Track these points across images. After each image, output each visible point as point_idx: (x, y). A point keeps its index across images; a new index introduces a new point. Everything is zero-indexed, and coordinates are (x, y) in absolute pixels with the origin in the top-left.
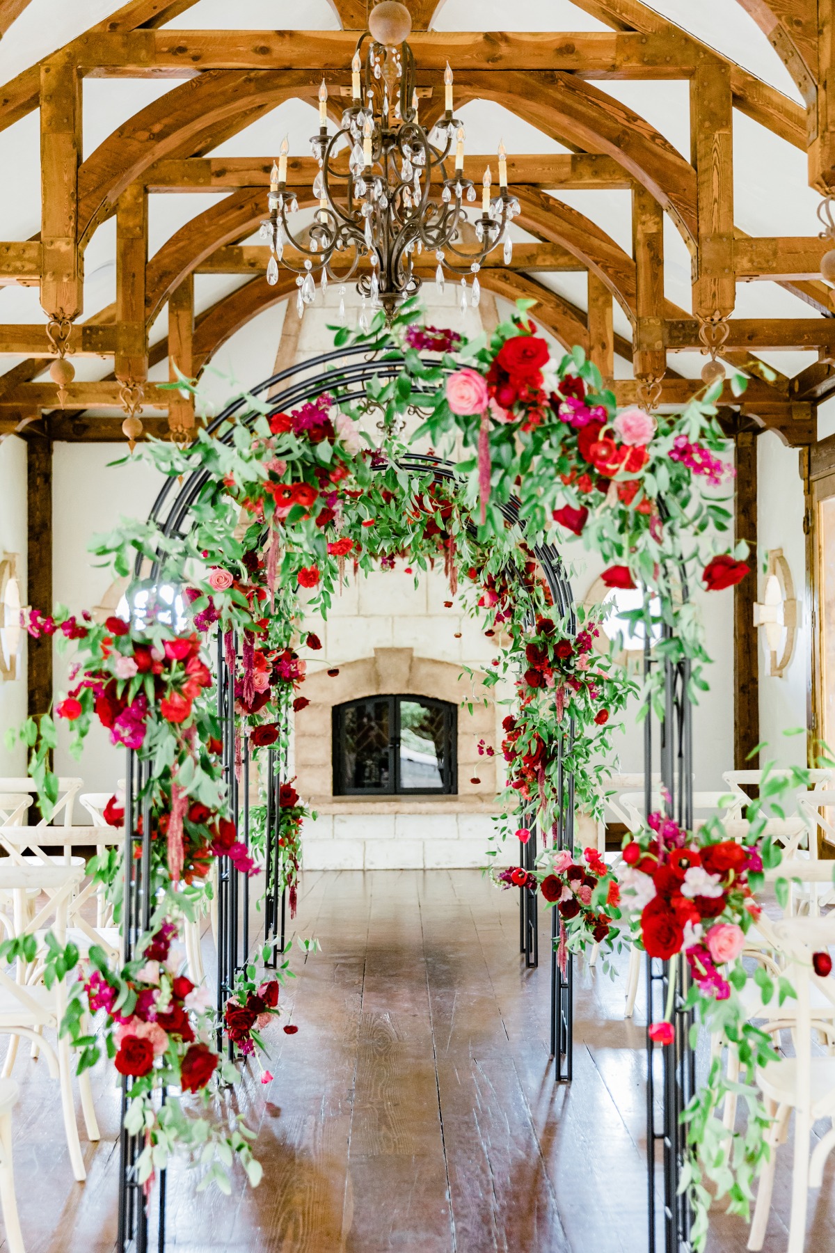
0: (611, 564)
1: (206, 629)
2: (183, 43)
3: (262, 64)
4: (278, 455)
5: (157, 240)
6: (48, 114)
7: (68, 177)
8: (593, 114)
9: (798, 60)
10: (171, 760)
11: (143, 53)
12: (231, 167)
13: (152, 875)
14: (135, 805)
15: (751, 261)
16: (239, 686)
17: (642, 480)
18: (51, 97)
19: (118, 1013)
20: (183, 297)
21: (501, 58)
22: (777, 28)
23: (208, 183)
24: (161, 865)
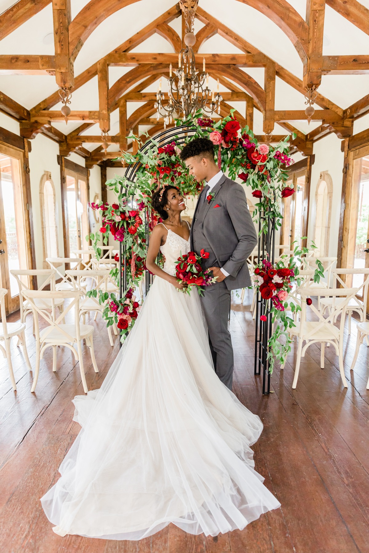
0: (254, 190)
1: (142, 210)
2: (134, 56)
3: (155, 62)
4: (160, 159)
5: (129, 114)
6: (100, 76)
7: (105, 93)
8: (240, 76)
9: (303, 51)
10: (131, 245)
11: (124, 59)
12: (147, 95)
13: (127, 275)
14: (122, 256)
15: (279, 117)
16: (150, 225)
17: (265, 165)
18: (101, 71)
19: (119, 312)
20: (136, 131)
21: (216, 61)
22: (297, 41)
23: (141, 99)
24: (129, 272)
